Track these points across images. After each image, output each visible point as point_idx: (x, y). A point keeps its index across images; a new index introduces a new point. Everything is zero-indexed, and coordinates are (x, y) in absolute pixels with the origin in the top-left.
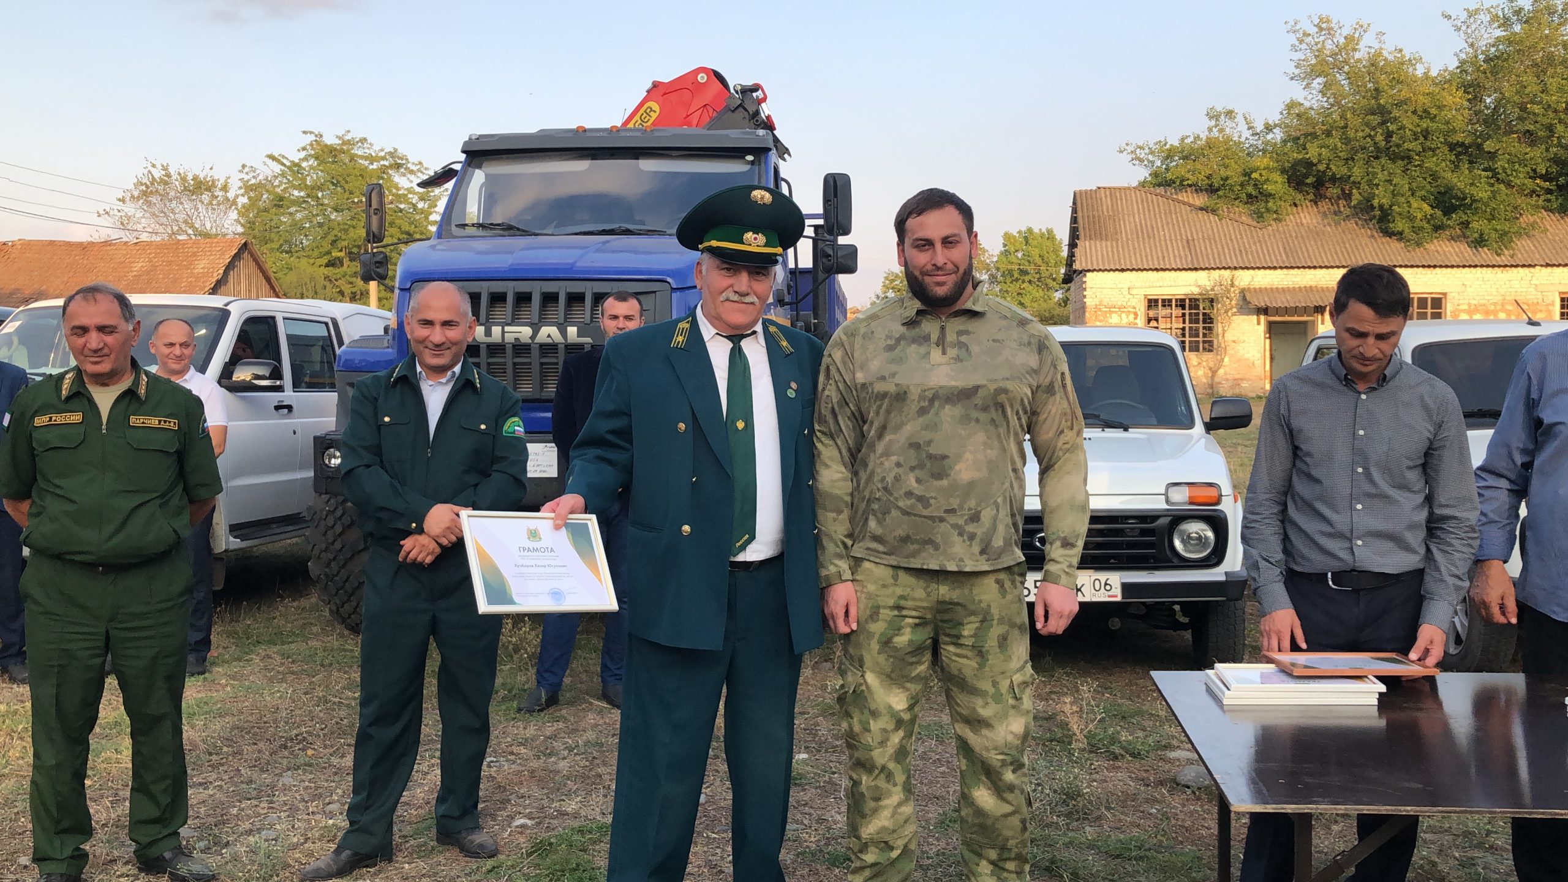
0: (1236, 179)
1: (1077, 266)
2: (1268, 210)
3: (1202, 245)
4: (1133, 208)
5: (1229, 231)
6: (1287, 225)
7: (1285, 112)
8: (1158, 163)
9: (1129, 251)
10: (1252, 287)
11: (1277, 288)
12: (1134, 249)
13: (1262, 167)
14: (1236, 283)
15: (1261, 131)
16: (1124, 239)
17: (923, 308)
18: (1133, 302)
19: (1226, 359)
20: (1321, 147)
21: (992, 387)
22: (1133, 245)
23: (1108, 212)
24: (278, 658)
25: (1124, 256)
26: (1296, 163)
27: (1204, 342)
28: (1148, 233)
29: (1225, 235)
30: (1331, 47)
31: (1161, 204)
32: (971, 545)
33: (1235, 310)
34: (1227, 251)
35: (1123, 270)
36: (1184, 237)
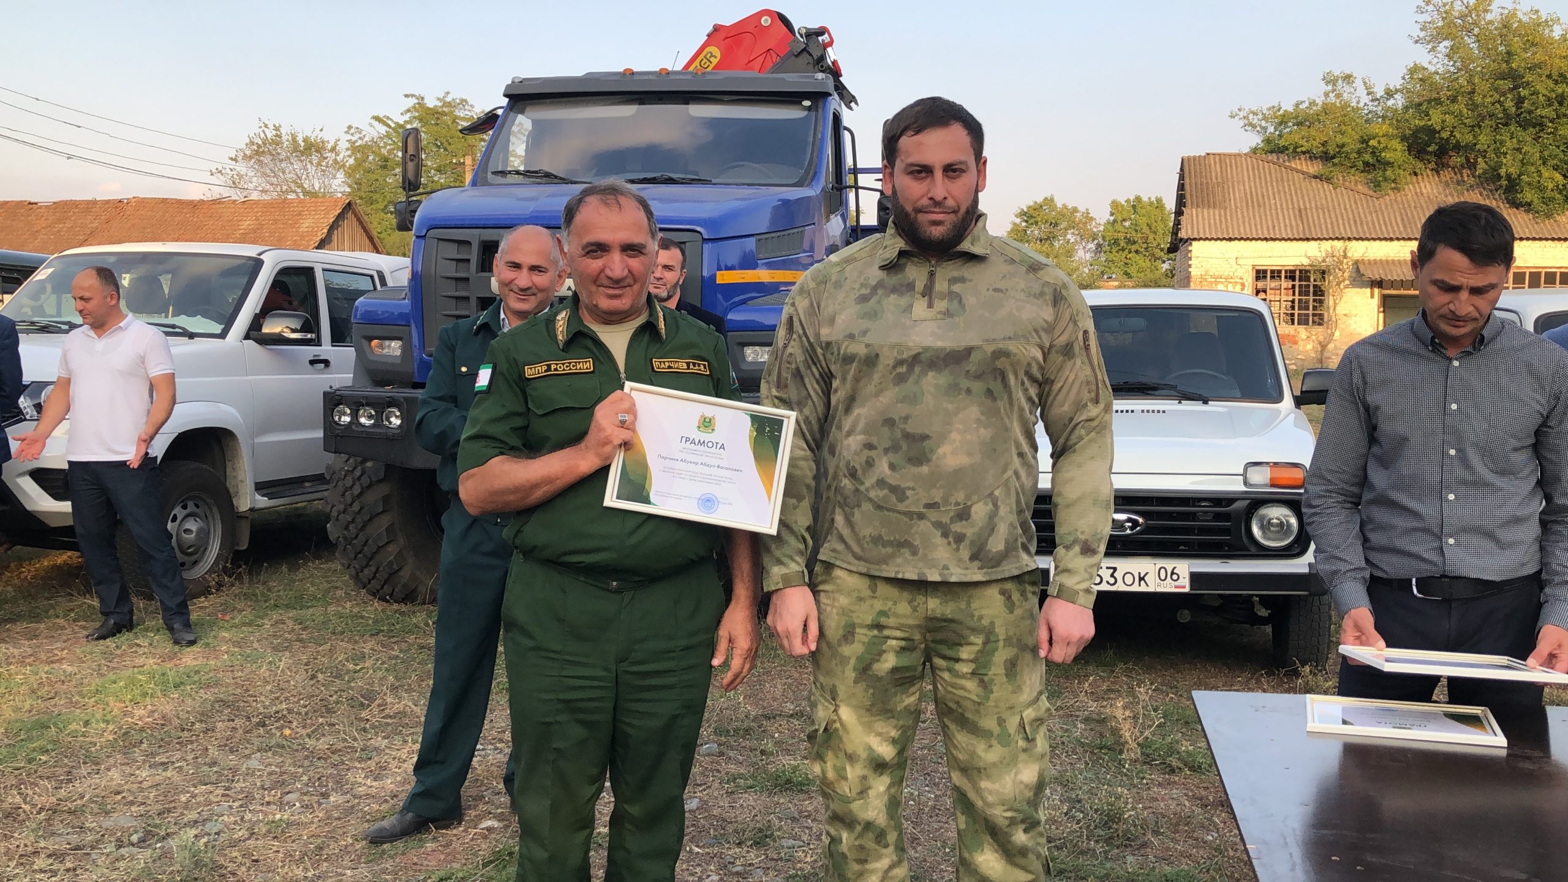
0: (1352, 146)
1: (1183, 234)
2: (1386, 179)
3: (1315, 214)
4: (1243, 176)
5: (1344, 200)
6: (1406, 195)
7: (1407, 77)
8: (1271, 129)
9: (1238, 219)
10: (1366, 259)
11: (1393, 260)
12: (1243, 217)
13: (1381, 134)
14: (1349, 254)
15: (1381, 97)
16: (1233, 207)
17: (908, 248)
18: (1240, 272)
19: (1337, 334)
20: (1445, 114)
21: (990, 349)
22: (1242, 213)
23: (1217, 179)
24: (290, 623)
25: (1232, 225)
26: (1418, 130)
27: (1314, 315)
28: (1258, 199)
29: (1339, 205)
30: (1460, 8)
31: (1273, 171)
32: (958, 550)
33: (1347, 282)
34: (1340, 222)
35: (1230, 239)
36: (1296, 206)
